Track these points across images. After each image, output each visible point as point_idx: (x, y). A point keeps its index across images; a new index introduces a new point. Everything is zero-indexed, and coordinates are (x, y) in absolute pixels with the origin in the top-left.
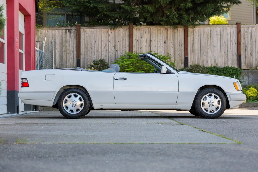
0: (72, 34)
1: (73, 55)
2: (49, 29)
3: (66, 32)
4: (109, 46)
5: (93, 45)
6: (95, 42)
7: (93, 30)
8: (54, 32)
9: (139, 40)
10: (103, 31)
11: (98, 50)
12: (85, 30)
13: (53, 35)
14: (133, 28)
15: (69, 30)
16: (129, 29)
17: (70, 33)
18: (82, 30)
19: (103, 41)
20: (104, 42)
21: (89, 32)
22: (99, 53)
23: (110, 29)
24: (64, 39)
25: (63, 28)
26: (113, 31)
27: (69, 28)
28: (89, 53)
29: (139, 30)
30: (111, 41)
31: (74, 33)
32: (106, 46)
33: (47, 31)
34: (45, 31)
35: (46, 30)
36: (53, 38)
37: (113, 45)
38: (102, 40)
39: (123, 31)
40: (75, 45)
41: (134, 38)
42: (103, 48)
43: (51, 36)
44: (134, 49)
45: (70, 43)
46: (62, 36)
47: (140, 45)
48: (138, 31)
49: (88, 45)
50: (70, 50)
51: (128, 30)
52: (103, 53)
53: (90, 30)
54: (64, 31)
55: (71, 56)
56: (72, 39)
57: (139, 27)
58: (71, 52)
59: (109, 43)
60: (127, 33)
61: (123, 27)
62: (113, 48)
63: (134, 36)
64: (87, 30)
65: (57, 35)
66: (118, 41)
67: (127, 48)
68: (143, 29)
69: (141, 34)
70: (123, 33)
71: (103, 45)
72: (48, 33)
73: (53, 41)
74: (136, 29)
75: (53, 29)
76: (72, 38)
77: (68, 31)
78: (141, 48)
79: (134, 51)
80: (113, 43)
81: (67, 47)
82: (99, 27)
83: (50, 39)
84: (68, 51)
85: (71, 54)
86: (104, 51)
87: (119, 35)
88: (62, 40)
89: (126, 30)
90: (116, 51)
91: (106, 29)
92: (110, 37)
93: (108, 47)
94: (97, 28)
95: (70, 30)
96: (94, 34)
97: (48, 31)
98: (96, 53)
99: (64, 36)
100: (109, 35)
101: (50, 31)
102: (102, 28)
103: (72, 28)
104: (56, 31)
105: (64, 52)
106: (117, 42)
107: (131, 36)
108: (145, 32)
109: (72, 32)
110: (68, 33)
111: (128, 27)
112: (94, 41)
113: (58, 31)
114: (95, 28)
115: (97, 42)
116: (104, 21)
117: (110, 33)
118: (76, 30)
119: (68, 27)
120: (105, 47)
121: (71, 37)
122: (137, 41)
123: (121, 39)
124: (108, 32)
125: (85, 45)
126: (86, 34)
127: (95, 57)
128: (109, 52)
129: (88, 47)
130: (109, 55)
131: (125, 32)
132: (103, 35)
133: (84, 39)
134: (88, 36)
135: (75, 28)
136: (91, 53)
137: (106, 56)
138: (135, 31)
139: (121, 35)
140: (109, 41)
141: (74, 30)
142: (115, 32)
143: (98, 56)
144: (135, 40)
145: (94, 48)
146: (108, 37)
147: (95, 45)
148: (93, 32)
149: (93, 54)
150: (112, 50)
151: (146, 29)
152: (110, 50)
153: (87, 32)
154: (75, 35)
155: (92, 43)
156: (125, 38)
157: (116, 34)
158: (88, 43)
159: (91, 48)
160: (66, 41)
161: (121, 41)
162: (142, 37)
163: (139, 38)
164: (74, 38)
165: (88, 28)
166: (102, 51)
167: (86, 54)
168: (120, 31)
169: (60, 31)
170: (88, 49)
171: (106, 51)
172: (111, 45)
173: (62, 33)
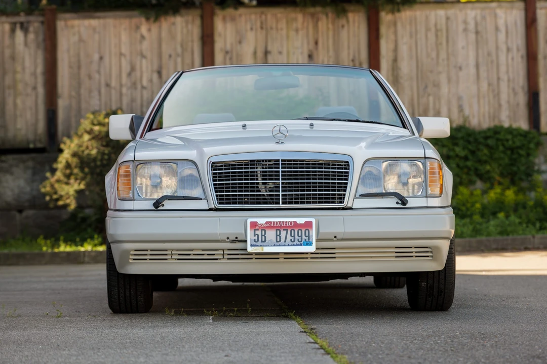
0: (31, 36)
1: (34, 98)
3: (13, 31)
4: (144, 69)
5: (94, 67)
6: (101, 58)
7: (94, 22)
9: (232, 51)
10: (123, 27)
11: (109, 82)
12: (70, 23)
14: (212, 15)
15: (22, 24)
16: (202, 17)
17: (25, 30)
18: (60, 24)
19: (125, 56)
20: (128, 57)
21: (82, 30)
22: (113, 92)
23: (143, 20)
24: (7, 52)
25: (4, 18)
26: (155, 28)
27: (22, 18)
28: (83, 91)
29: (233, 19)
30: (148, 54)
31: (36, 33)
32: (133, 69)
37: (155, 67)
38: (123, 51)
39: (184, 24)
40: (40, 69)
41: (219, 45)
42: (124, 76)
45: (28, 63)
48: (229, 26)
49: (79, 67)
50: (26, 84)
51: (198, 22)
52: (124, 90)
53: (87, 22)
54: (7, 27)
55: (30, 102)
56: (32, 51)
57: (230, 11)
58: (29, 90)
59: (144, 61)
60: (196, 31)
61: (183, 11)
62: (155, 76)
63: (217, 38)
64: (76, 22)
66: (170, 56)
68: (243, 18)
69: (238, 32)
70: (185, 31)
71: (126, 68)
74: (224, 19)
76: (33, 46)
77: (18, 26)
80: (156, 61)
81: (19, 76)
82: (111, 14)
84: (20, 86)
85: (27, 95)
86: (129, 84)
87: (172, 37)
89: (193, 21)
91: (135, 21)
92: (145, 45)
93: (138, 74)
94: (104, 18)
95: (25, 25)
96: (97, 37)
98: (103, 90)
99: (7, 41)
100: (143, 37)
102: (121, 17)
103: (31, 18)
105: (9, 88)
106: (165, 57)
107: (207, 39)
108: (249, 27)
109: (31, 29)
110: (19, 34)
111: (198, 12)
112: (96, 57)
114: (99, 18)
115: (106, 59)
117: (144, 29)
118: (42, 23)
119: (16, 14)
120: (129, 74)
121: (29, 44)
122: (227, 52)
123: (179, 50)
124: (138, 28)
125: (70, 67)
126: (74, 34)
127: (100, 105)
128: (143, 87)
129: (79, 74)
130: (142, 96)
131: (190, 26)
132: (124, 37)
133: (68, 51)
134: (81, 40)
135: (41, 19)
136: (90, 91)
137: (133, 100)
138: (219, 25)
139: (179, 38)
140: (143, 56)
141: (36, 25)
142: (160, 27)
143: (111, 100)
144: (221, 50)
145: (97, 76)
146: (141, 42)
147: (99, 66)
148: (94, 29)
149: (95, 94)
150: (151, 81)
151: (253, 17)
152: (145, 83)
153: (76, 29)
154: (41, 38)
155: (91, 62)
156: (190, 44)
157: (164, 34)
158: (79, 61)
159: (90, 77)
160: (13, 58)
161: (178, 55)
162: (240, 42)
163: (232, 45)
164: (38, 47)
165: (79, 18)
166: (121, 86)
167: (73, 93)
168: (174, 24)
170: (80, 79)
171: (135, 83)
172: (147, 68)
173: (2, 33)
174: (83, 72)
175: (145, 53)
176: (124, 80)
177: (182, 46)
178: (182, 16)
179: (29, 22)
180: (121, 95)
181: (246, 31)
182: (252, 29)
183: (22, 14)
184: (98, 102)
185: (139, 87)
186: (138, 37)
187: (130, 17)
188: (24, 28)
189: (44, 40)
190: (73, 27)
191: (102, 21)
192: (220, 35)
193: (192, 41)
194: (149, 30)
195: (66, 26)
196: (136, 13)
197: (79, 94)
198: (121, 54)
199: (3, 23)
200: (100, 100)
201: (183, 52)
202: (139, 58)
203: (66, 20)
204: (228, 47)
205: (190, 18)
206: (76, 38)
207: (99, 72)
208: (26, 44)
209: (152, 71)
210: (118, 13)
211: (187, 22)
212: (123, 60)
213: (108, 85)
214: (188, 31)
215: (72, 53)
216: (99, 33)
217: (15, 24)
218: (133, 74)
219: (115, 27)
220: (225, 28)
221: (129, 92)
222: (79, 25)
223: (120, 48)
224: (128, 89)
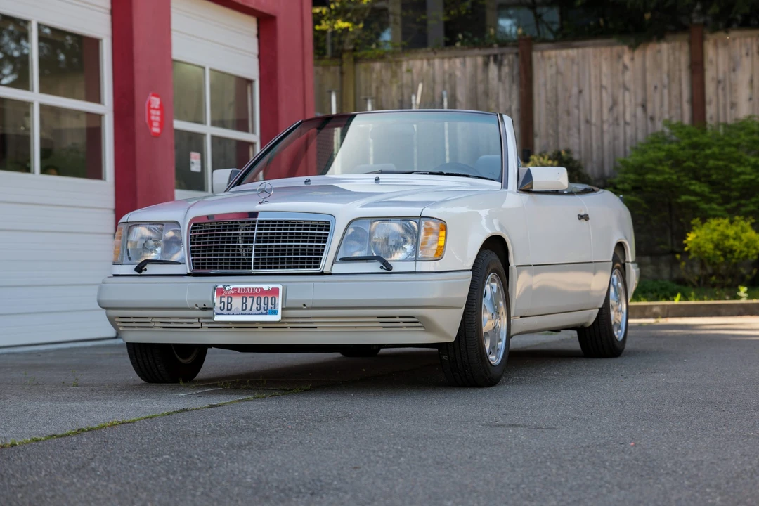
0: (506, 70)
2: (432, 54)
3: (486, 64)
4: (627, 102)
5: (573, 101)
6: (580, 92)
7: (572, 52)
8: (450, 66)
9: (725, 80)
10: (604, 56)
11: (589, 118)
12: (547, 54)
13: (447, 76)
14: (702, 40)
15: (495, 57)
16: (690, 43)
17: (500, 64)
18: (536, 55)
19: (606, 88)
20: (609, 90)
21: (560, 61)
22: (594, 129)
23: (626, 48)
24: (481, 88)
25: (476, 51)
26: (638, 54)
27: (496, 50)
28: (560, 129)
29: (726, 44)
30: (631, 86)
31: (511, 66)
32: (615, 103)
33: (429, 64)
34: (422, 64)
35: (425, 62)
36: (447, 86)
37: (640, 100)
38: (604, 83)
39: (671, 51)
41: (710, 74)
42: (605, 111)
43: (438, 79)
44: (710, 111)
45: (501, 100)
46: (474, 76)
47: (728, 96)
48: (721, 51)
49: (557, 103)
51: (686, 48)
52: (606, 127)
53: (564, 53)
54: (480, 60)
56: (507, 86)
57: (721, 35)
59: (627, 94)
60: (684, 58)
61: (669, 37)
62: (639, 111)
63: (707, 66)
64: (553, 53)
65: (458, 73)
66: (656, 87)
67: (686, 108)
68: (738, 42)
69: (731, 58)
70: (672, 59)
71: (607, 101)
72: (431, 70)
73: (445, 93)
74: (716, 45)
75: (446, 54)
76: (507, 81)
77: (492, 58)
78: (733, 105)
79: (708, 116)
80: (640, 93)
82: (591, 42)
83: (438, 89)
86: (611, 121)
87: (658, 66)
88: (473, 90)
89: (681, 46)
90: (649, 122)
91: (617, 49)
92: (628, 76)
93: (621, 108)
94: (583, 46)
95: (499, 57)
96: (575, 68)
97: (431, 62)
98: (582, 127)
99: (480, 76)
100: (625, 67)
101: (437, 62)
102: (601, 45)
103: (505, 50)
104: (455, 63)
106: (650, 89)
107: (697, 67)
108: (744, 52)
109: (506, 62)
110: (493, 68)
111: (686, 37)
112: (575, 90)
113: (462, 59)
114: (577, 47)
115: (586, 92)
116: (606, 22)
117: (626, 59)
118: (517, 54)
119: (491, 46)
120: (611, 109)
121: (503, 78)
122: (719, 82)
123: (666, 80)
124: (620, 57)
125: (548, 103)
126: (551, 66)
127: (580, 144)
128: (626, 123)
129: (557, 109)
130: (625, 133)
131: (677, 54)
132: (605, 68)
133: (545, 85)
134: (558, 72)
135: (516, 50)
136: (569, 129)
137: (615, 138)
138: (710, 51)
139: (665, 67)
140: (626, 88)
141: (511, 57)
142: (644, 57)
143: (591, 138)
144: (713, 79)
145: (576, 111)
146: (623, 73)
147: (578, 101)
148: (573, 60)
149: (574, 131)
150: (635, 116)
151: (749, 40)
152: (628, 118)
153: (554, 60)
154: (515, 72)
155: (570, 97)
156: (677, 73)
157: (649, 63)
158: (557, 96)
159: (568, 113)
160: (486, 94)
161: (664, 87)
162: (734, 70)
163: (725, 73)
164: (513, 81)
165: (556, 48)
166: (602, 122)
167: (551, 132)
168: (659, 51)
169: (469, 61)
170: (557, 115)
171: (617, 119)
172: (631, 101)
173: (475, 67)
174: (561, 106)
175: (628, 85)
176: (606, 116)
177: (668, 76)
178: (668, 42)
179: (502, 54)
180: (602, 132)
181: (741, 56)
182: (747, 54)
183: (495, 45)
184: (577, 141)
185: (622, 123)
186: (621, 67)
187: (611, 45)
188: (498, 61)
189: (519, 74)
190: (550, 58)
191: (580, 50)
192: (711, 62)
193: (680, 70)
194: (632, 59)
195: (542, 56)
196: (613, 40)
197: (556, 132)
198: (602, 87)
199: (476, 56)
200: (580, 138)
201: (669, 83)
202: (622, 90)
203: (542, 51)
204: (721, 76)
205: (677, 44)
206: (553, 70)
207: (578, 107)
208: (500, 79)
209: (636, 105)
210: (598, 41)
211: (674, 49)
212: (604, 94)
213: (588, 122)
214: (675, 59)
215: (549, 87)
216: (578, 64)
217: (488, 56)
218: (615, 109)
219: (595, 56)
220: (717, 54)
221: (611, 129)
222: (556, 56)
223: (601, 80)
224: (610, 125)
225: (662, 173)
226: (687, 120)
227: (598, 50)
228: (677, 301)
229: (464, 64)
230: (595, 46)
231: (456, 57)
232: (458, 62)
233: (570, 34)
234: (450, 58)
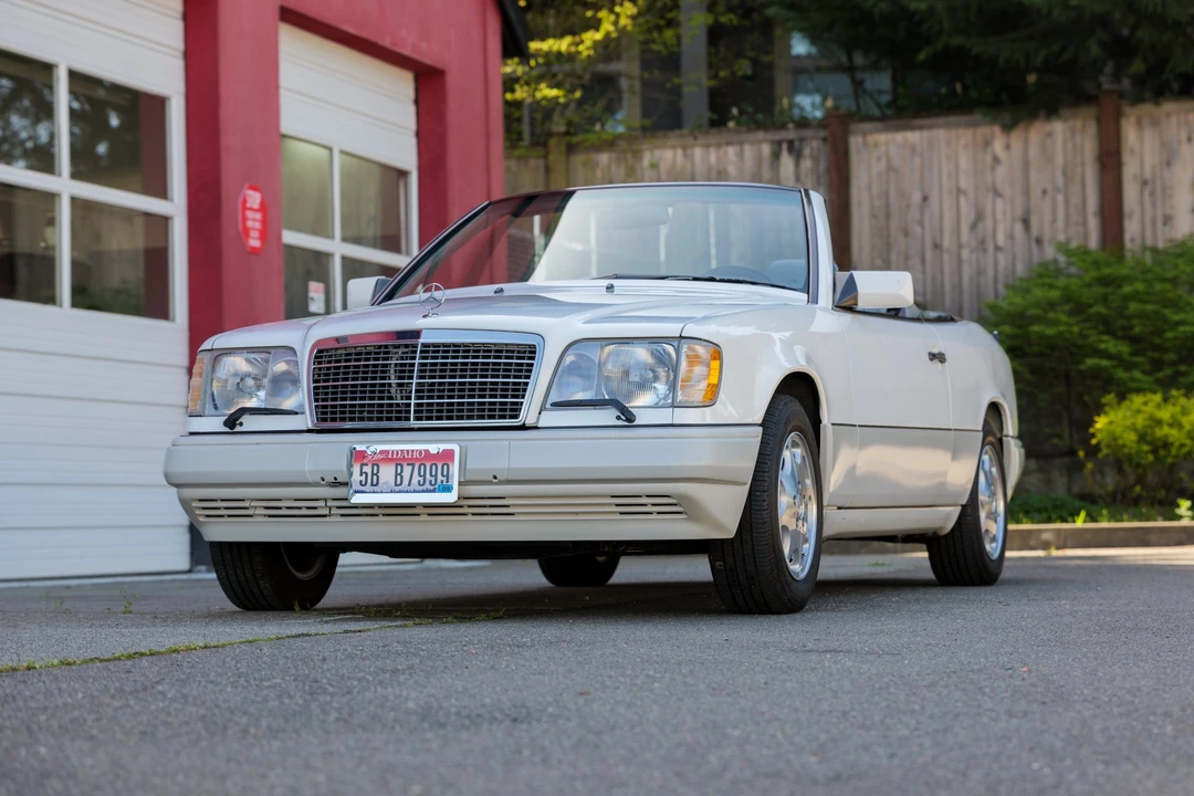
0: (807, 164)
2: (690, 141)
3: (776, 156)
4: (999, 216)
5: (914, 214)
6: (925, 199)
7: (913, 136)
8: (719, 159)
9: (1154, 179)
10: (962, 142)
11: (938, 240)
12: (872, 138)
13: (714, 175)
14: (1118, 116)
15: (791, 143)
16: (1099, 120)
17: (797, 155)
18: (855, 142)
19: (965, 193)
20: (971, 195)
21: (893, 151)
22: (946, 257)
23: (997, 129)
25: (760, 135)
26: (1016, 137)
27: (791, 133)
28: (894, 257)
29: (1156, 123)
30: (1006, 191)
31: (815, 159)
32: (979, 216)
33: (685, 156)
34: (675, 156)
35: (680, 152)
37: (1019, 212)
38: (963, 184)
39: (1068, 135)
41: (1130, 170)
42: (965, 228)
44: (1131, 228)
46: (757, 174)
47: (1159, 203)
48: (1148, 134)
49: (888, 216)
51: (1092, 129)
52: (965, 254)
53: (900, 137)
54: (766, 149)
57: (1147, 108)
59: (999, 202)
60: (1088, 145)
61: (1065, 112)
62: (1019, 228)
63: (1127, 158)
64: (882, 137)
65: (732, 170)
66: (1044, 192)
67: (1093, 223)
68: (1174, 119)
69: (1164, 145)
70: (1070, 145)
71: (967, 214)
72: (689, 164)
74: (1139, 123)
75: (713, 139)
76: (810, 181)
77: (785, 146)
78: (1167, 220)
79: (1127, 237)
80: (1019, 201)
82: (941, 120)
86: (973, 244)
87: (1048, 158)
89: (1084, 126)
90: (1034, 245)
91: (983, 131)
92: (1001, 172)
93: (989, 223)
94: (930, 127)
95: (797, 144)
96: (917, 160)
97: (689, 151)
98: (929, 254)
99: (766, 174)
100: (996, 160)
101: (698, 152)
102: (958, 125)
103: (806, 133)
104: (726, 154)
106: (1036, 194)
107: (1110, 160)
108: (1184, 136)
109: (807, 152)
110: (787, 161)
111: (1092, 111)
112: (916, 197)
113: (737, 148)
114: (921, 128)
115: (934, 202)
116: (965, 87)
117: (998, 146)
118: (825, 140)
119: (783, 126)
120: (974, 226)
121: (803, 177)
122: (1145, 183)
123: (1060, 180)
124: (987, 143)
125: (873, 216)
126: (879, 159)
127: (925, 281)
128: (997, 249)
129: (888, 227)
130: (996, 265)
131: (1078, 138)
132: (964, 162)
133: (870, 187)
134: (890, 168)
135: (822, 133)
136: (907, 257)
137: (980, 272)
138: (1130, 134)
139: (1059, 158)
140: (997, 193)
141: (815, 144)
142: (1026, 141)
143: (942, 272)
144: (1135, 177)
145: (918, 230)
146: (993, 169)
147: (922, 214)
148: (913, 149)
149: (916, 261)
150: (1011, 236)
151: (1192, 117)
152: (1001, 239)
153: (883, 149)
154: (823, 166)
155: (908, 206)
156: (1079, 169)
157: (1033, 153)
158: (888, 206)
159: (906, 233)
161: (1057, 190)
162: (1169, 164)
163: (1153, 168)
164: (818, 182)
165: (886, 130)
166: (960, 246)
167: (878, 262)
168: (1050, 134)
169: (748, 150)
170: (889, 235)
171: (983, 242)
172: (1004, 213)
173: (759, 159)
174: (894, 223)
175: (999, 186)
176: (965, 236)
177: (1065, 173)
178: (1065, 120)
179: (802, 140)
180: (960, 261)
181: (1180, 142)
182: (1190, 139)
183: (791, 126)
184: (920, 276)
185: (990, 247)
186: (989, 159)
187: (973, 125)
188: (795, 149)
189: (828, 170)
190: (876, 145)
191: (925, 134)
192: (1132, 151)
193: (1083, 165)
194: (1008, 147)
195: (865, 144)
196: (977, 117)
197: (887, 263)
198: (959, 191)
199: (760, 142)
200: (924, 272)
201: (1066, 185)
202: (990, 196)
203: (864, 134)
204: (1148, 173)
205: (1079, 123)
206: (883, 165)
207: (921, 223)
208: (798, 178)
209: (1013, 220)
210: (953, 119)
211: (1073, 131)
212: (963, 201)
213: (937, 246)
214: (1075, 146)
215: (875, 191)
216: (922, 154)
217: (780, 143)
218: (980, 226)
219: (948, 143)
220: (1141, 139)
221: (974, 258)
222: (887, 143)
223: (957, 182)
224: (972, 251)
225: (1056, 323)
226: (1094, 242)
227: (953, 133)
228: (1080, 523)
229: (741, 155)
230: (948, 126)
231: (729, 144)
232: (731, 151)
233: (906, 109)
234: (719, 146)
